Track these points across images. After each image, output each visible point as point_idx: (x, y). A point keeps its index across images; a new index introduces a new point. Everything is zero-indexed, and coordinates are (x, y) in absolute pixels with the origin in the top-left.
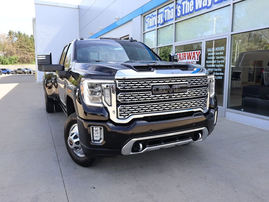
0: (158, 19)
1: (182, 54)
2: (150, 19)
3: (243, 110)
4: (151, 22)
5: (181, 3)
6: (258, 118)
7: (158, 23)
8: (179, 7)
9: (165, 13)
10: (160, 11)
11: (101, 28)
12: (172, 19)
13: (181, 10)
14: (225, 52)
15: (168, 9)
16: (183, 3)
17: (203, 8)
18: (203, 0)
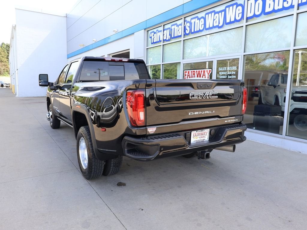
0: (164, 35)
1: (191, 72)
2: (154, 34)
3: (254, 128)
4: (155, 38)
5: (190, 21)
6: (271, 136)
7: (164, 39)
8: (188, 24)
9: (172, 29)
10: (166, 27)
11: (95, 40)
12: (181, 36)
13: (190, 27)
14: (237, 72)
15: (176, 26)
16: (192, 20)
17: (214, 27)
18: (214, 20)
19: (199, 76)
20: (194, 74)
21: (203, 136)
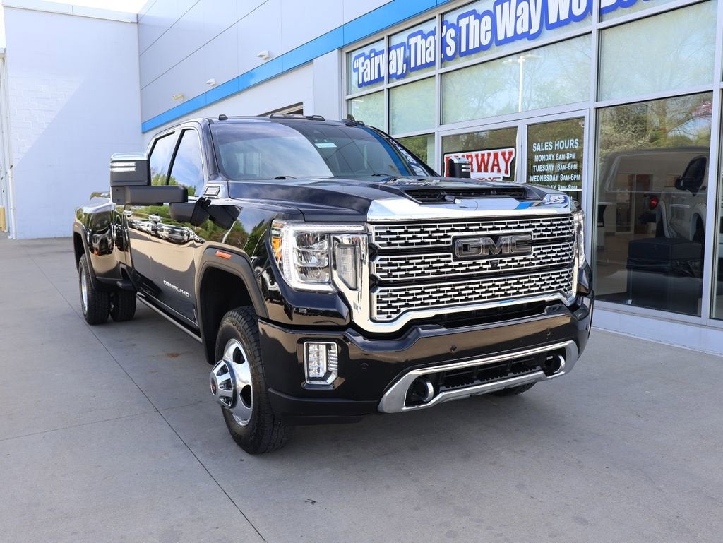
0: (389, 62)
2: (365, 60)
4: (368, 70)
5: (455, 23)
7: (391, 73)
8: (452, 32)
9: (409, 47)
10: (396, 40)
11: (212, 81)
12: (433, 64)
13: (457, 39)
14: (579, 152)
15: (419, 37)
16: (460, 21)
17: (516, 37)
18: (517, 18)
19: (483, 168)
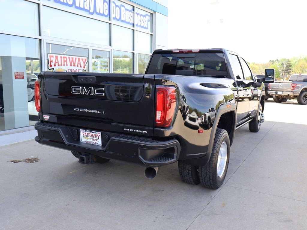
1: (61, 57)
19: (73, 64)
20: (66, 61)
21: (95, 139)
